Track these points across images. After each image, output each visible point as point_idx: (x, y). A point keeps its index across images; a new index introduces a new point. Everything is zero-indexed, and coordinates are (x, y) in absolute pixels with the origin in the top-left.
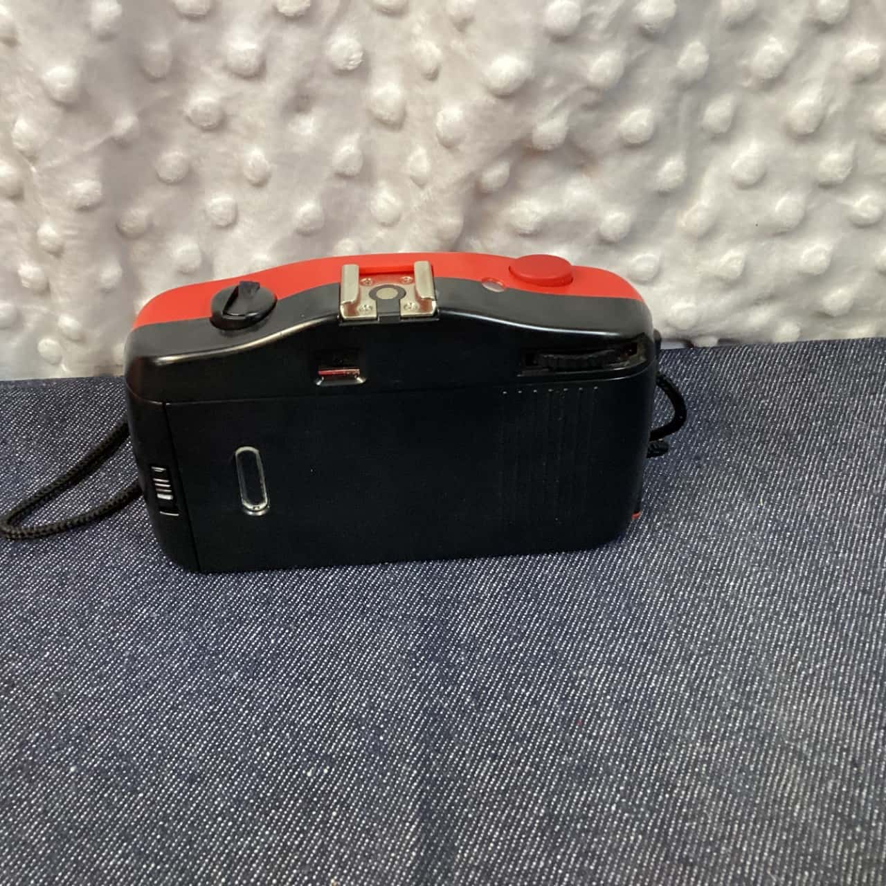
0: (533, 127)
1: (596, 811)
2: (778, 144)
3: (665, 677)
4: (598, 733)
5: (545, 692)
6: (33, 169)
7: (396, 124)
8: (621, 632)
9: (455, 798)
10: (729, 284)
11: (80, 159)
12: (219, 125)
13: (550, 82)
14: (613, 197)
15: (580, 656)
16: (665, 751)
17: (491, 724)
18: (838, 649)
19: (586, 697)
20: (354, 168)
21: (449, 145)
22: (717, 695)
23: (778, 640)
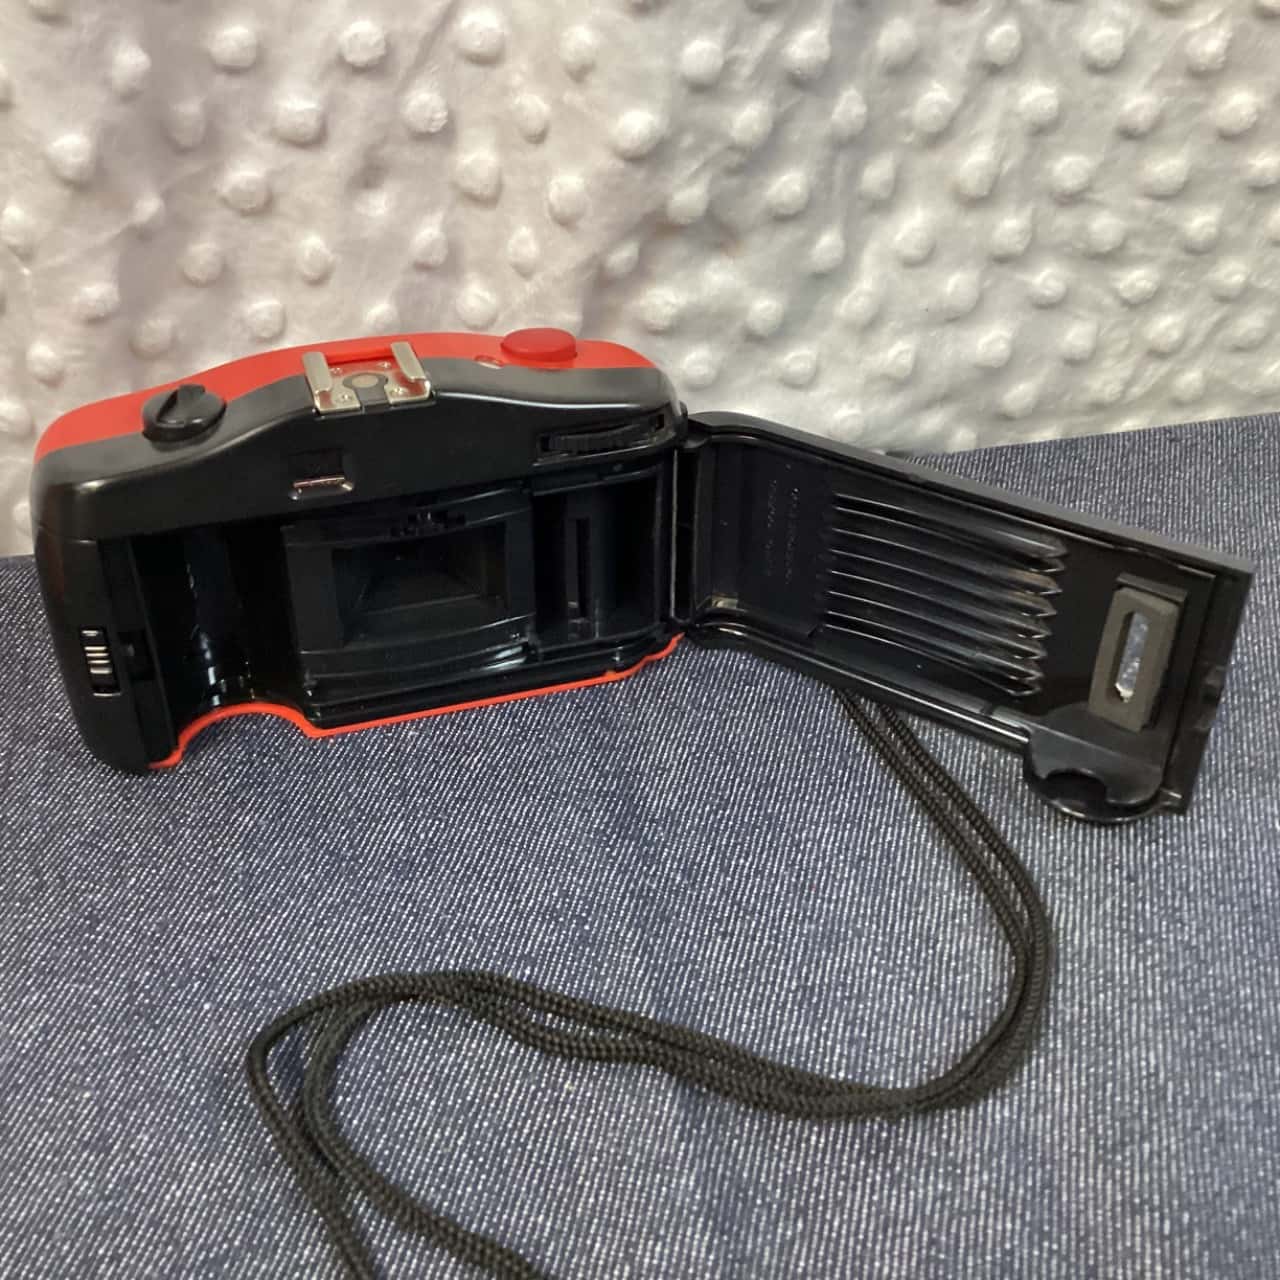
0: (668, 197)
1: (854, 976)
2: (948, 211)
3: (900, 829)
4: (838, 896)
5: (767, 860)
6: (26, 271)
7: (485, 200)
8: (841, 786)
9: (689, 983)
10: (898, 383)
11: (93, 254)
12: (262, 207)
13: (688, 140)
14: (761, 281)
15: (799, 817)
16: (918, 905)
17: (712, 901)
19: (816, 860)
20: (438, 257)
21: (566, 222)
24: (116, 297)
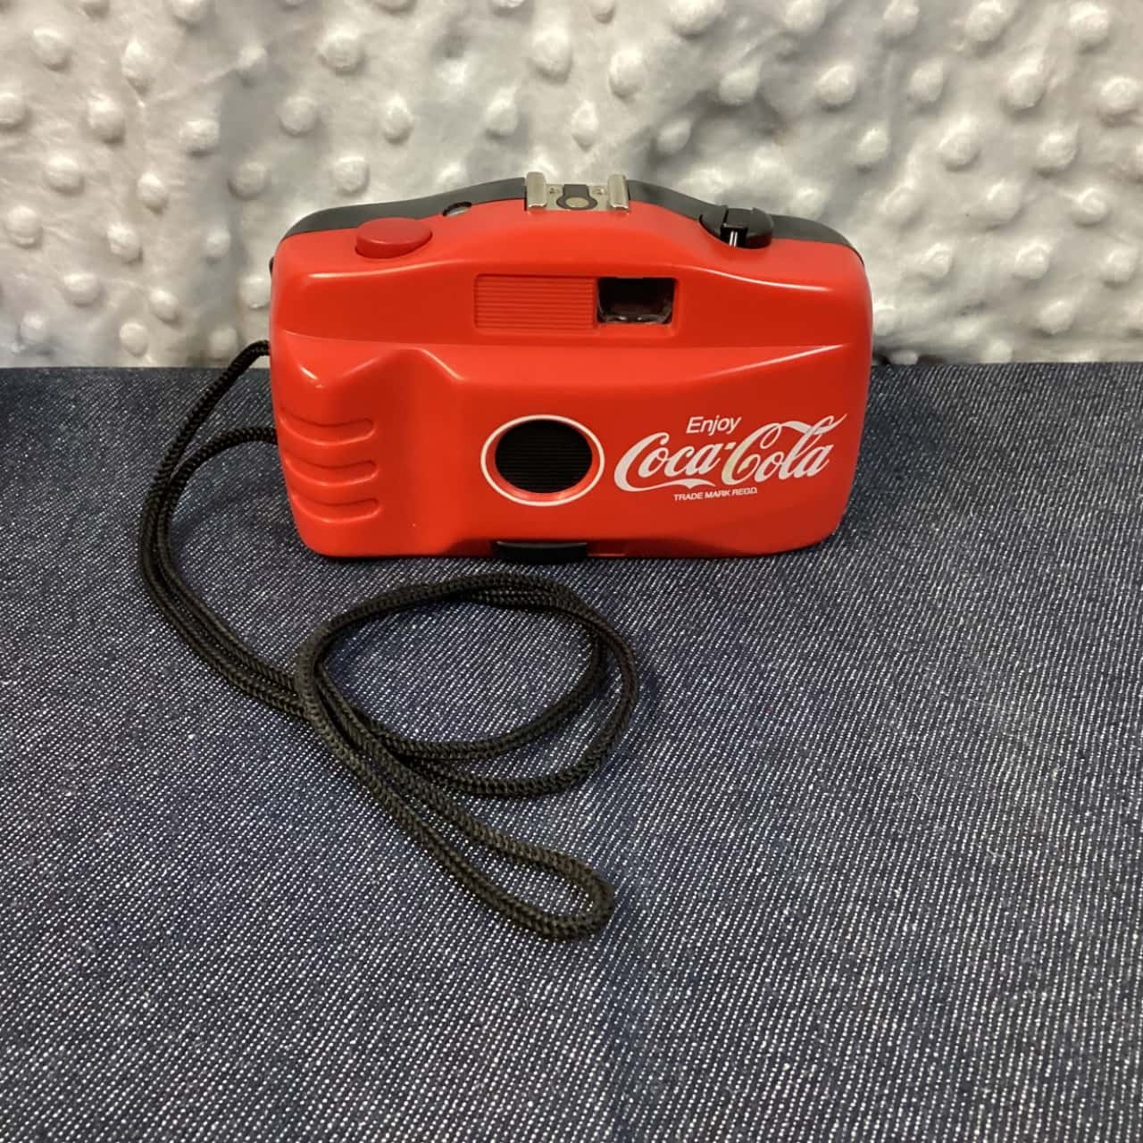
0: (721, 77)
1: (791, 789)
2: (995, 121)
3: (865, 671)
4: (791, 720)
5: (729, 682)
6: (141, 104)
7: (556, 76)
8: (815, 630)
9: (631, 774)
10: (934, 284)
11: (198, 92)
12: (353, 68)
13: (743, 23)
14: (806, 170)
15: (768, 650)
16: (868, 737)
18: (1061, 650)
19: (777, 688)
20: (508, 127)
21: (623, 94)
22: (924, 689)
23: (993, 640)
24: (216, 132)
